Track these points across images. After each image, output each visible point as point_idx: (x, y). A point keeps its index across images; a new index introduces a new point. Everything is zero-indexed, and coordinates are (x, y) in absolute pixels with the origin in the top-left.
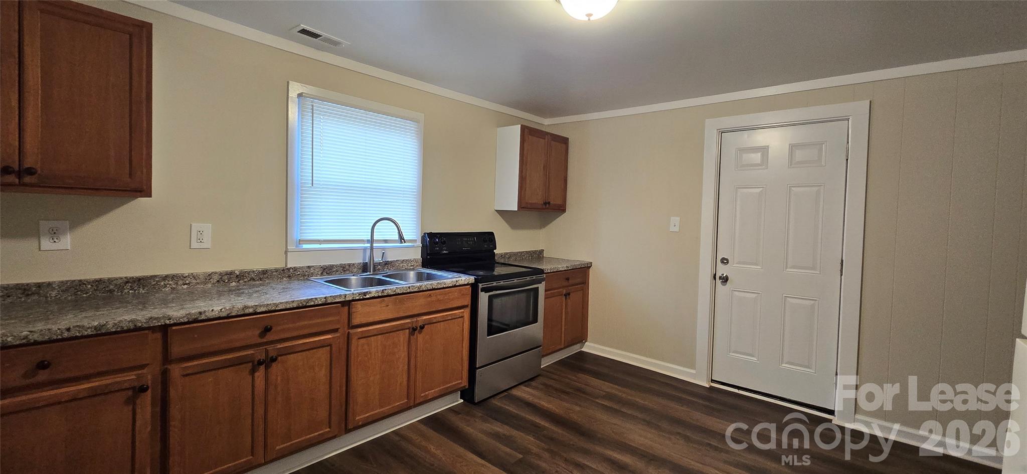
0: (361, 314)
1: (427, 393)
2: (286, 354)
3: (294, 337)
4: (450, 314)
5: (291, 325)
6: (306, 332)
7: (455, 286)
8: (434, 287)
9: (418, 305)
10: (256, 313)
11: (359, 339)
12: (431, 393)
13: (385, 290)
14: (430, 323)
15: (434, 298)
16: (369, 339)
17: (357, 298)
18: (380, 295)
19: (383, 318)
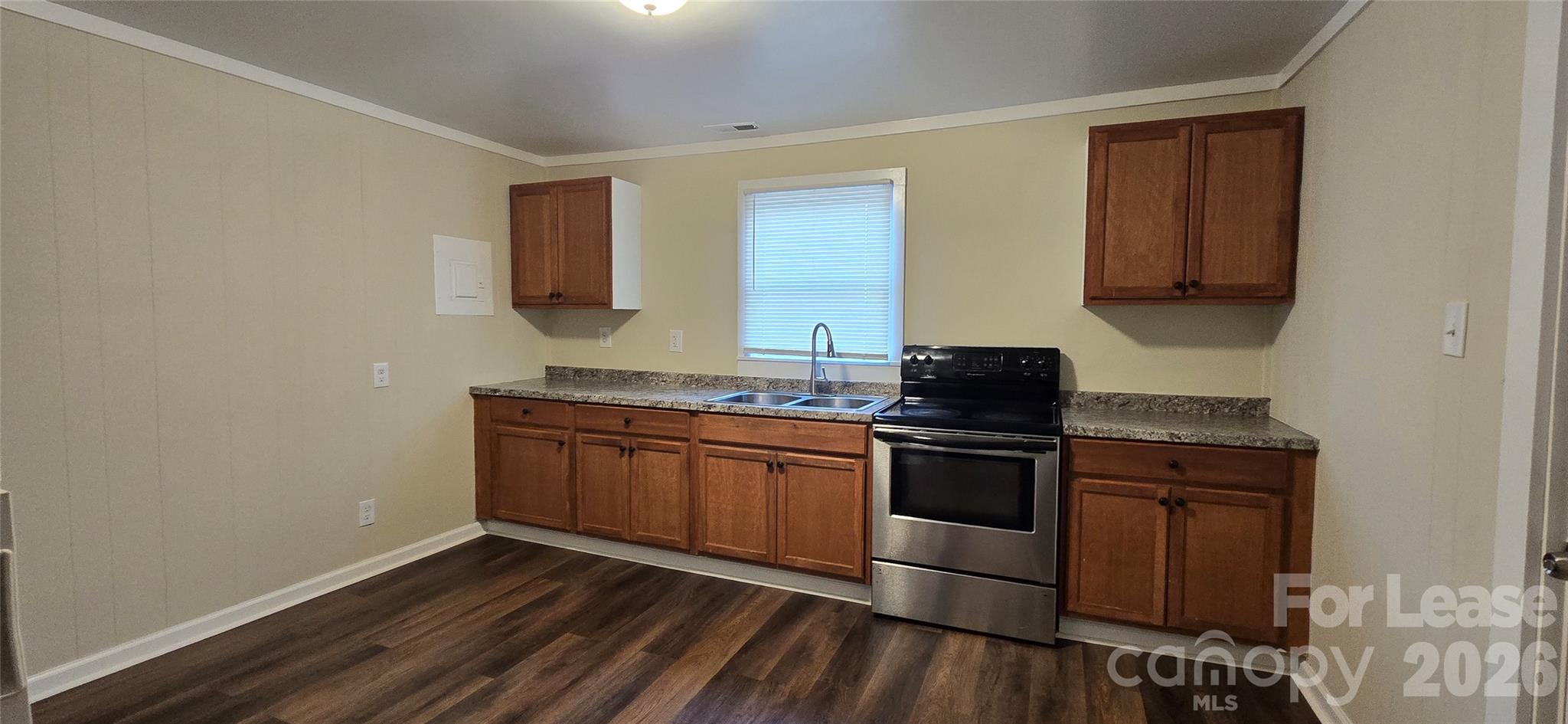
0: (710, 429)
1: (794, 557)
2: (645, 449)
3: (668, 437)
4: (829, 460)
5: (646, 423)
6: (657, 433)
7: (834, 421)
8: (799, 416)
9: (779, 434)
10: (620, 405)
11: (708, 456)
12: (801, 561)
13: (732, 406)
14: (795, 463)
15: (802, 432)
16: (719, 459)
17: (701, 409)
18: (726, 411)
19: (732, 439)
